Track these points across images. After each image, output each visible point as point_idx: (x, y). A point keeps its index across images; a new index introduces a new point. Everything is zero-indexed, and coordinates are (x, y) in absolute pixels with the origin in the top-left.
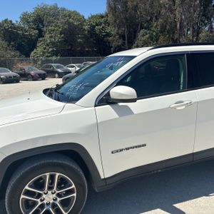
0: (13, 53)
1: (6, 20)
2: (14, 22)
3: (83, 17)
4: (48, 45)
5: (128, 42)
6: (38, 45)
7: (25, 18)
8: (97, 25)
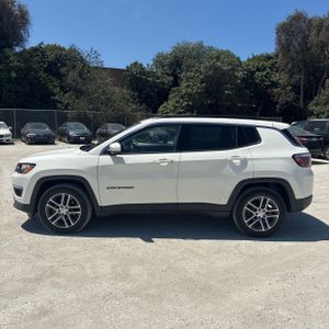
0: (134, 107)
1: (136, 63)
2: (145, 65)
3: (238, 59)
4: (182, 97)
5: (304, 97)
6: (170, 96)
7: (159, 60)
8: (258, 70)
